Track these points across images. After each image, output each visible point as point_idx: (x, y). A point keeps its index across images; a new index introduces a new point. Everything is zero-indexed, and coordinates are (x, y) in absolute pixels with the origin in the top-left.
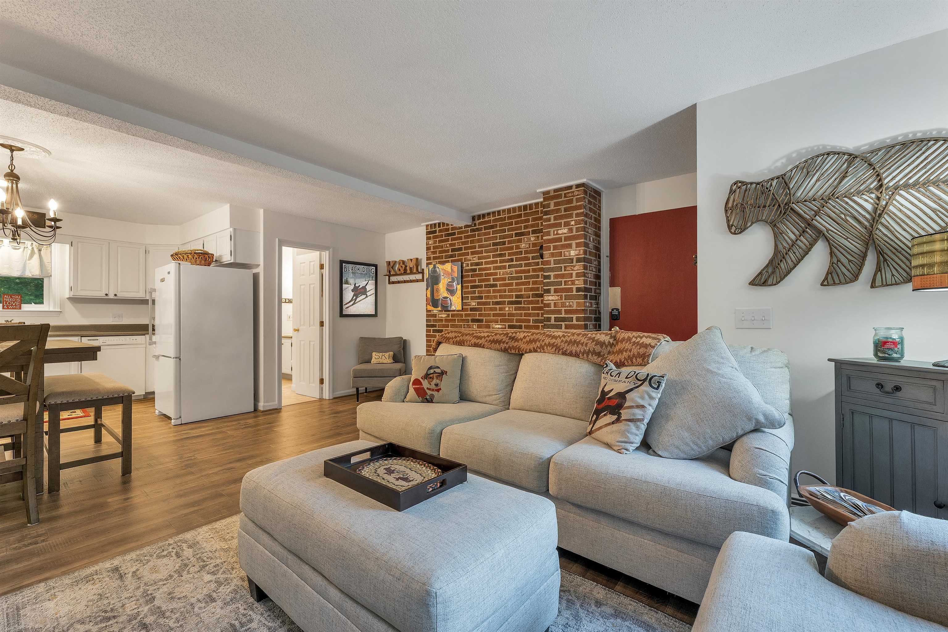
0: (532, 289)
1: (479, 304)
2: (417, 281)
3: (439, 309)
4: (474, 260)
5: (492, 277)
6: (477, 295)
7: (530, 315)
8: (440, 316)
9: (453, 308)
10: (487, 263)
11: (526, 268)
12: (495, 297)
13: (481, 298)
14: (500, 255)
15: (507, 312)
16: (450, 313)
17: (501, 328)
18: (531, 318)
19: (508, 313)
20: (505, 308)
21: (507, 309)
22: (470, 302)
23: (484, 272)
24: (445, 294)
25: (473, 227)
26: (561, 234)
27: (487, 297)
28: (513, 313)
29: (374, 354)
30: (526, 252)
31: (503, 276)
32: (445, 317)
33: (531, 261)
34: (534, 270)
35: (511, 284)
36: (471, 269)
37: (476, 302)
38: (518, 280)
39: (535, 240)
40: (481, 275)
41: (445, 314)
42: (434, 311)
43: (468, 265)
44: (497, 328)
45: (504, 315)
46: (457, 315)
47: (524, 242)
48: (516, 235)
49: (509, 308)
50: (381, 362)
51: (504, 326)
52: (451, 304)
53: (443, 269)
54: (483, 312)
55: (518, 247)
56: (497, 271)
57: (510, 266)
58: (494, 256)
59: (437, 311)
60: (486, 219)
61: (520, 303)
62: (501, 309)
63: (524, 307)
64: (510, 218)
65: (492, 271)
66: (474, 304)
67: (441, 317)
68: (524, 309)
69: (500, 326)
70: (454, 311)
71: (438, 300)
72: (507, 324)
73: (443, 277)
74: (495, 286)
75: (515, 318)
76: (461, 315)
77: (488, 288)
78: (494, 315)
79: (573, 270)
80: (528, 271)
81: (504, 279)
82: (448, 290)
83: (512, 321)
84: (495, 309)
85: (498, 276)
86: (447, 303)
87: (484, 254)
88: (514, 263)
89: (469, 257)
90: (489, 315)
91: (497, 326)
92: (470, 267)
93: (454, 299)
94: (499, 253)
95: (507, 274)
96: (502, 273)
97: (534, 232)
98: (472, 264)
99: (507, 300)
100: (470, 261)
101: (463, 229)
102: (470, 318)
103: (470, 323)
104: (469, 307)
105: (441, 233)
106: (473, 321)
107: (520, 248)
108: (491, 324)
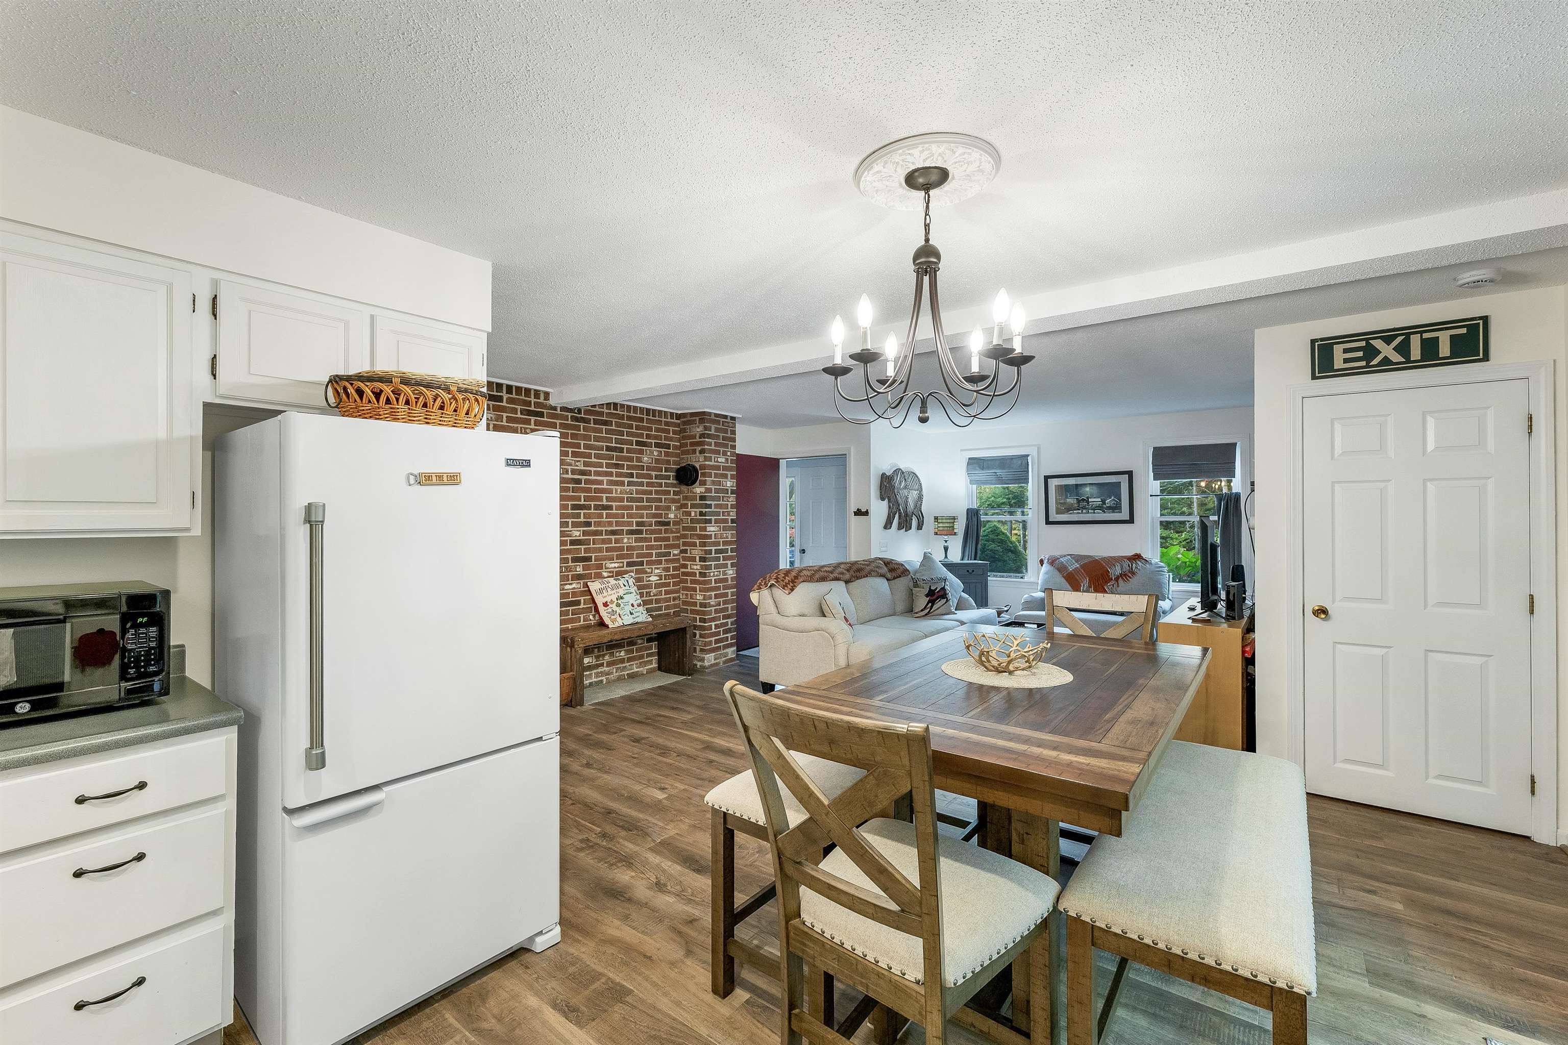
0: (655, 516)
1: (585, 533)
4: (577, 466)
5: (604, 496)
6: (582, 519)
7: (651, 547)
10: (598, 474)
11: (648, 488)
12: (610, 524)
13: (588, 524)
14: (617, 466)
15: (625, 545)
17: (618, 568)
18: (654, 552)
19: (627, 547)
20: (623, 539)
21: (625, 540)
22: (571, 531)
23: (594, 487)
25: (576, 413)
26: (720, 462)
27: (598, 524)
28: (633, 546)
30: (649, 468)
31: (620, 495)
33: (654, 480)
34: (657, 492)
35: (631, 508)
36: (573, 479)
37: (580, 531)
38: (639, 502)
39: (658, 456)
40: (588, 490)
45: (622, 549)
47: (646, 455)
48: (638, 443)
49: (628, 539)
51: (621, 565)
54: (592, 546)
55: (639, 460)
56: (612, 487)
57: (630, 483)
58: (608, 466)
61: (640, 532)
62: (617, 541)
63: (646, 538)
64: (629, 418)
65: (605, 486)
66: (578, 534)
68: (645, 540)
69: (616, 565)
72: (625, 561)
74: (610, 508)
75: (635, 552)
77: (600, 510)
78: (608, 550)
79: (728, 501)
80: (650, 493)
81: (622, 500)
83: (631, 556)
84: (610, 541)
85: (614, 495)
87: (593, 460)
88: (635, 480)
89: (569, 459)
90: (600, 550)
91: (613, 565)
92: (569, 476)
94: (614, 462)
95: (627, 493)
96: (619, 490)
97: (658, 445)
98: (573, 472)
99: (625, 528)
100: (571, 465)
101: (559, 411)
102: (570, 557)
103: (570, 564)
104: (568, 539)
105: (514, 406)
106: (575, 560)
107: (641, 462)
108: (604, 563)
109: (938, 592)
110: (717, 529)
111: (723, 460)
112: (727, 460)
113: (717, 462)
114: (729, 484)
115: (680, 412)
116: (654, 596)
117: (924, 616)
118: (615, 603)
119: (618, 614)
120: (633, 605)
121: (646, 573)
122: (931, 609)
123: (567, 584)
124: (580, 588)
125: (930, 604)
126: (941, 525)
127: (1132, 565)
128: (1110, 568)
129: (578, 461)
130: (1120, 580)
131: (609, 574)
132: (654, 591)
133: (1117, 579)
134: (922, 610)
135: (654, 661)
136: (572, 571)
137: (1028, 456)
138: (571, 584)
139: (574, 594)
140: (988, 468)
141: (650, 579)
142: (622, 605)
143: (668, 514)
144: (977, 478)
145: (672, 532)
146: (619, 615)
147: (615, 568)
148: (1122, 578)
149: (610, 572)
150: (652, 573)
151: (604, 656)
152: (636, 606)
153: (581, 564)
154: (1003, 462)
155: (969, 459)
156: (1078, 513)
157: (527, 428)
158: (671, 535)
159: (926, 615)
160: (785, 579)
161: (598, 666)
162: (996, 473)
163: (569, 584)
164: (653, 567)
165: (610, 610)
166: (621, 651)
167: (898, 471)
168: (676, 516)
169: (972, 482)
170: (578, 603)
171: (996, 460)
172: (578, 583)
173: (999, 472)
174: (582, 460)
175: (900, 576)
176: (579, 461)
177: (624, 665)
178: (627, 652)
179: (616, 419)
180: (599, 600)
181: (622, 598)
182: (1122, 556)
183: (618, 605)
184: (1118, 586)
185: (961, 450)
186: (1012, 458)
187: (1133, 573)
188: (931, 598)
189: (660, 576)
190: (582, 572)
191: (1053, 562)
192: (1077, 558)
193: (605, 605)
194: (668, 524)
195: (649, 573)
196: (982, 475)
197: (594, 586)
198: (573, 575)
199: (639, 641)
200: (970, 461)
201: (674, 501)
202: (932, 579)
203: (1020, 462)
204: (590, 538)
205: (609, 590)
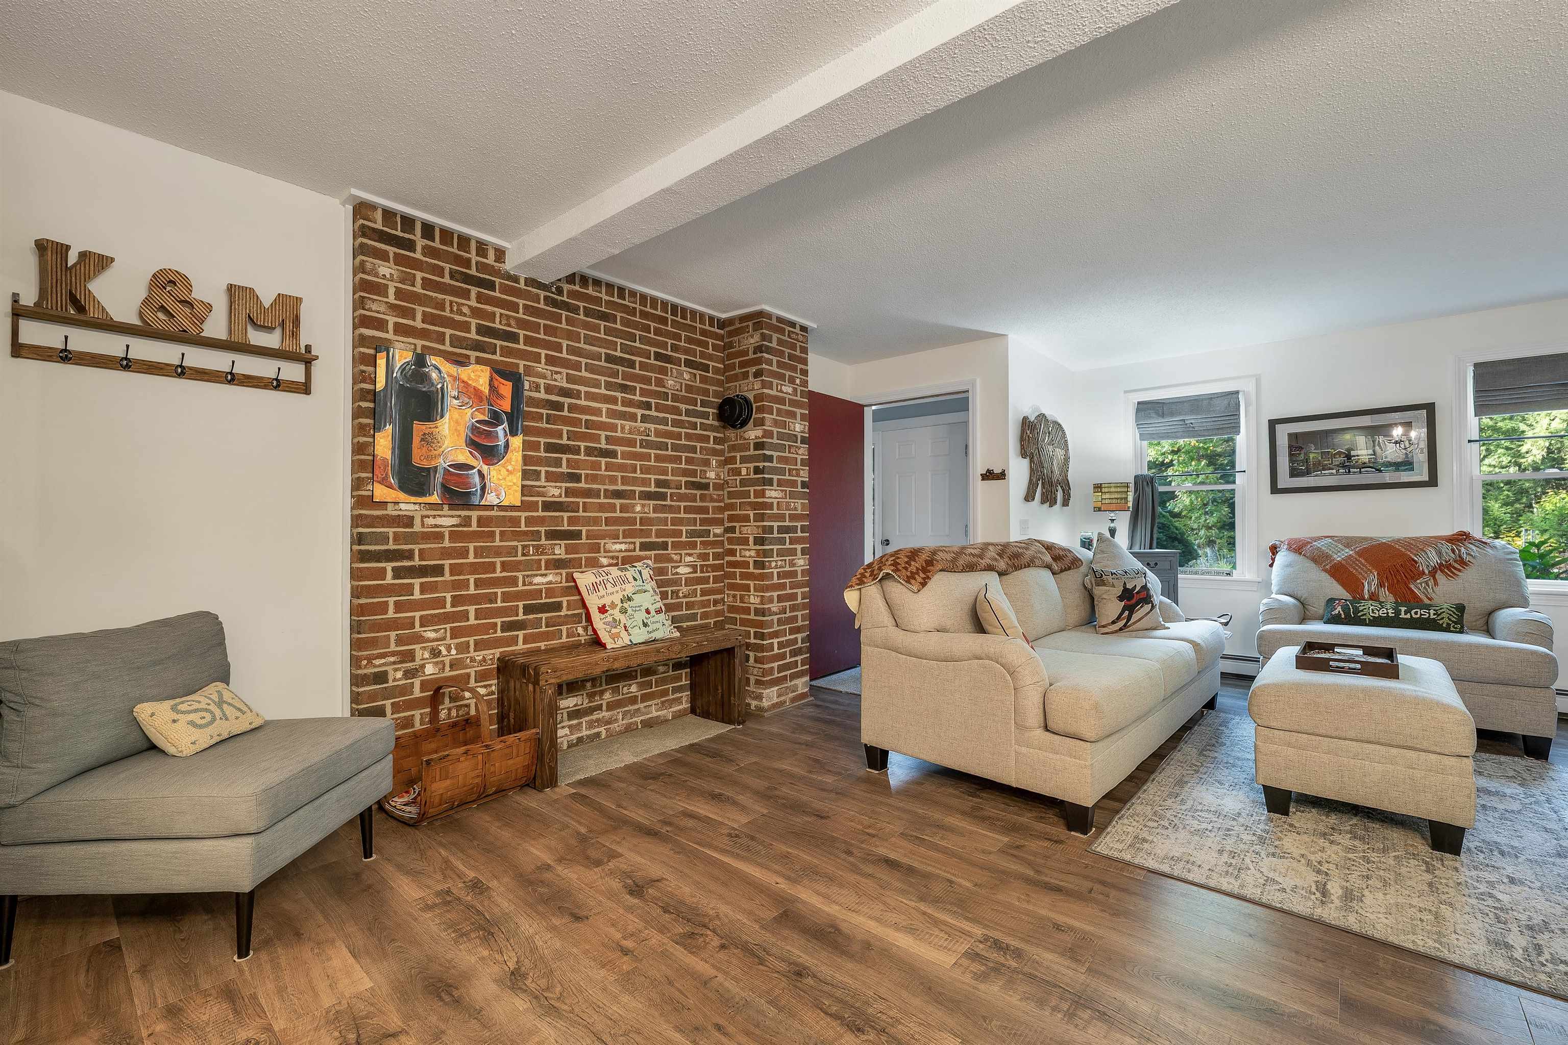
0: (685, 473)
1: (568, 492)
2: (277, 385)
3: (435, 498)
4: (555, 380)
5: (603, 434)
6: (564, 469)
7: (680, 521)
8: (431, 521)
9: (491, 498)
10: (590, 396)
11: (675, 429)
12: (613, 480)
13: (576, 478)
14: (624, 388)
15: (638, 516)
16: (474, 514)
17: (626, 551)
18: (684, 529)
19: (641, 519)
20: (634, 506)
21: (638, 508)
22: (545, 487)
23: (584, 417)
24: (464, 456)
25: (553, 293)
26: (785, 393)
27: (593, 479)
28: (650, 518)
29: (143, 711)
30: (675, 398)
31: (629, 436)
32: (453, 526)
33: (684, 418)
34: (689, 437)
35: (647, 457)
36: (548, 401)
37: (561, 488)
38: (661, 450)
39: (690, 380)
40: (575, 422)
41: (452, 516)
42: (402, 506)
43: (537, 388)
44: (617, 552)
45: (633, 521)
46: (501, 521)
47: (671, 376)
48: (658, 356)
49: (643, 506)
50: (225, 735)
51: (632, 546)
52: (483, 488)
53: (455, 378)
54: (581, 513)
55: (660, 382)
56: (616, 421)
57: (645, 419)
58: (609, 386)
59: (417, 507)
60: (590, 291)
61: (663, 497)
62: (623, 509)
63: (671, 506)
64: (644, 315)
65: (604, 419)
66: (556, 492)
67: (436, 526)
68: (671, 509)
69: (623, 547)
70: (490, 507)
71: (428, 472)
72: (638, 541)
73: (455, 402)
74: (612, 454)
75: (654, 528)
76: (515, 521)
77: (596, 456)
78: (608, 521)
79: (797, 454)
80: (678, 436)
81: (631, 443)
82: (472, 444)
83: (648, 534)
84: (612, 508)
85: (619, 434)
86: (468, 485)
87: (584, 374)
88: (653, 413)
89: (541, 367)
90: (596, 521)
91: (618, 547)
92: (542, 395)
93: (493, 473)
94: (620, 381)
95: (640, 433)
96: (627, 428)
97: (689, 364)
98: (549, 389)
99: (638, 489)
100: (545, 377)
101: (522, 285)
102: (542, 529)
103: (543, 541)
104: (540, 499)
105: (436, 262)
106: (553, 535)
107: (664, 387)
108: (602, 542)
109: (1137, 593)
110: (781, 495)
111: (790, 390)
112: (795, 390)
113: (781, 391)
114: (798, 427)
115: (724, 316)
116: (684, 597)
117: (1116, 632)
118: (618, 608)
119: (622, 625)
120: (648, 612)
121: (671, 560)
122: (1129, 619)
123: (537, 575)
124: (561, 583)
125: (1127, 613)
126: (1107, 496)
127: (1460, 551)
128: (1416, 555)
129: (557, 373)
130: (1439, 575)
131: (611, 561)
132: (684, 589)
133: (1433, 573)
134: (1113, 622)
135: (684, 700)
136: (546, 554)
137: (1237, 392)
138: (546, 575)
139: (550, 592)
140: (1172, 414)
141: (679, 570)
142: (630, 611)
143: (705, 472)
144: (1151, 430)
145: (712, 500)
146: (625, 627)
147: (621, 551)
148: (1442, 571)
149: (612, 558)
150: (681, 561)
151: (602, 693)
152: (653, 613)
153: (563, 543)
154: (1195, 404)
155: (1139, 403)
156: (1332, 474)
157: (463, 304)
158: (710, 505)
159: (1121, 629)
160: (910, 565)
161: (591, 711)
162: (1184, 420)
163: (542, 575)
164: (683, 552)
165: (610, 619)
166: (630, 685)
167: (1042, 417)
168: (717, 475)
169: (1142, 437)
170: (557, 607)
171: (1183, 402)
172: (557, 574)
173: (1190, 418)
174: (564, 371)
175: (1069, 568)
176: (560, 373)
177: (636, 707)
178: (641, 686)
179: (622, 312)
180: (593, 603)
181: (629, 599)
182: (1435, 537)
183: (624, 611)
184: (1436, 584)
185: (1126, 392)
186: (1211, 398)
187: (1463, 563)
188: (1128, 603)
189: (694, 568)
190: (564, 556)
191: (1298, 547)
192: (1348, 542)
193: (602, 610)
194: (705, 486)
195: (676, 562)
196: (1159, 424)
197: (585, 579)
198: (548, 562)
199: (661, 669)
200: (1141, 406)
201: (715, 453)
202: (1126, 572)
203: (1226, 402)
204: (577, 500)
205: (609, 585)
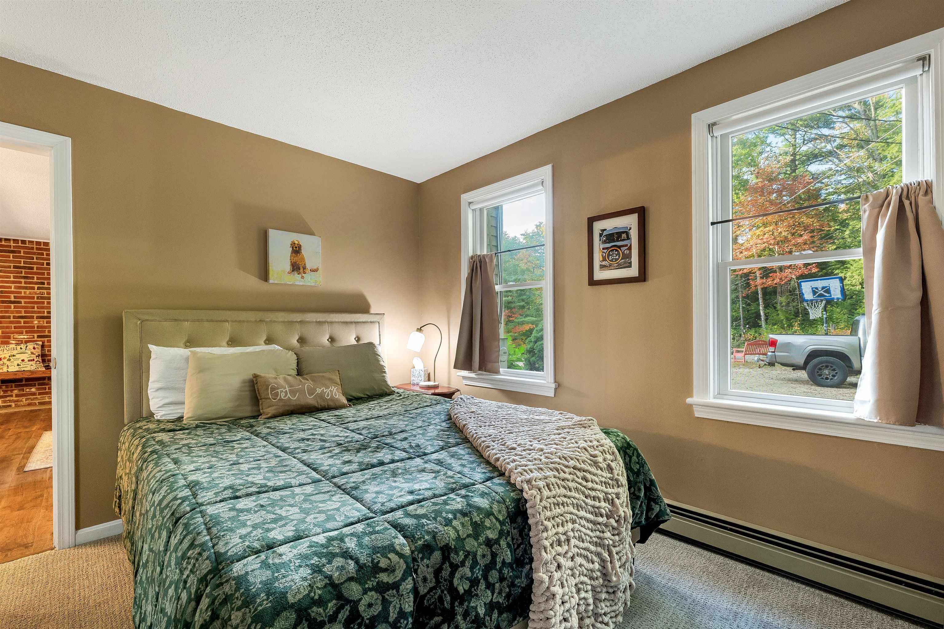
5: (12, 295)
10: (4, 282)
12: (19, 312)
14: (25, 278)
15: (36, 325)
20: (33, 321)
21: (36, 322)
27: (6, 312)
45: (32, 327)
49: (39, 321)
51: (31, 337)
56: (21, 290)
58: (16, 277)
60: (4, 244)
62: (26, 322)
65: (13, 290)
69: (26, 337)
72: (36, 334)
74: (18, 302)
77: (8, 304)
78: (16, 327)
84: (19, 322)
85: (23, 295)
91: (22, 337)
94: (23, 275)
95: (36, 294)
96: (26, 292)
99: (35, 315)
108: (12, 335)
120: (23, 361)
142: (12, 360)
146: (8, 366)
149: (18, 341)
151: (12, 391)
152: (26, 361)
161: (6, 397)
177: (35, 397)
178: (38, 389)
179: (25, 249)
181: (14, 356)
183: (9, 360)
205: (5, 351)
